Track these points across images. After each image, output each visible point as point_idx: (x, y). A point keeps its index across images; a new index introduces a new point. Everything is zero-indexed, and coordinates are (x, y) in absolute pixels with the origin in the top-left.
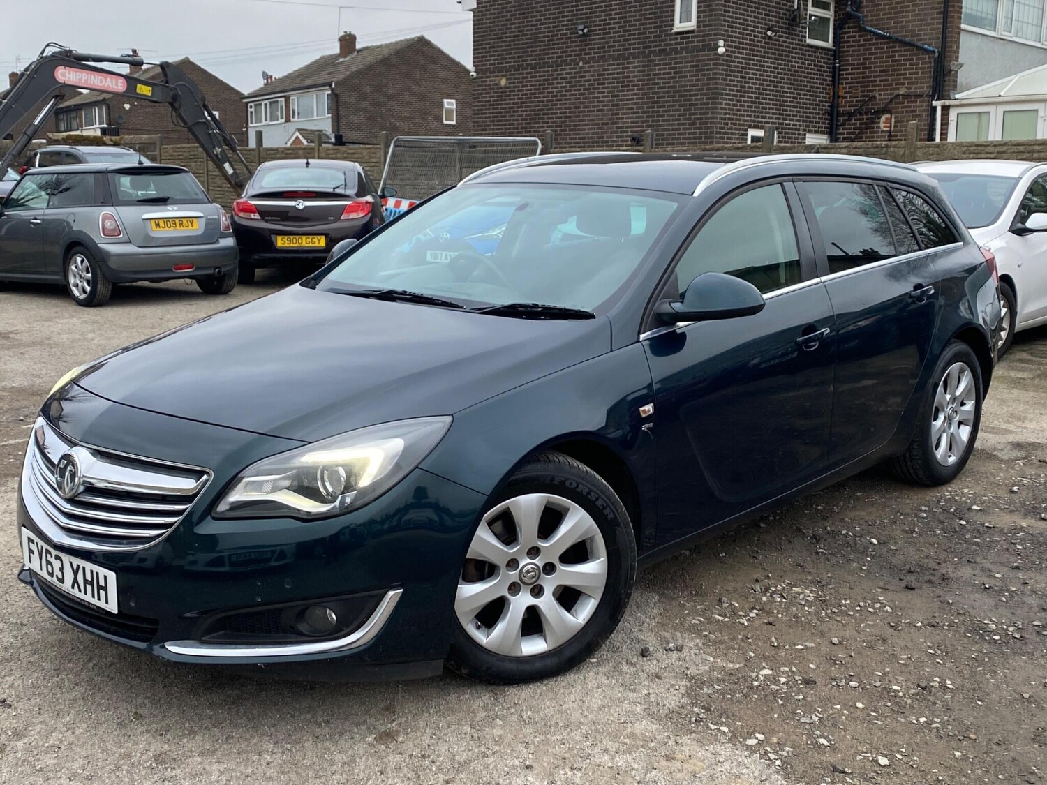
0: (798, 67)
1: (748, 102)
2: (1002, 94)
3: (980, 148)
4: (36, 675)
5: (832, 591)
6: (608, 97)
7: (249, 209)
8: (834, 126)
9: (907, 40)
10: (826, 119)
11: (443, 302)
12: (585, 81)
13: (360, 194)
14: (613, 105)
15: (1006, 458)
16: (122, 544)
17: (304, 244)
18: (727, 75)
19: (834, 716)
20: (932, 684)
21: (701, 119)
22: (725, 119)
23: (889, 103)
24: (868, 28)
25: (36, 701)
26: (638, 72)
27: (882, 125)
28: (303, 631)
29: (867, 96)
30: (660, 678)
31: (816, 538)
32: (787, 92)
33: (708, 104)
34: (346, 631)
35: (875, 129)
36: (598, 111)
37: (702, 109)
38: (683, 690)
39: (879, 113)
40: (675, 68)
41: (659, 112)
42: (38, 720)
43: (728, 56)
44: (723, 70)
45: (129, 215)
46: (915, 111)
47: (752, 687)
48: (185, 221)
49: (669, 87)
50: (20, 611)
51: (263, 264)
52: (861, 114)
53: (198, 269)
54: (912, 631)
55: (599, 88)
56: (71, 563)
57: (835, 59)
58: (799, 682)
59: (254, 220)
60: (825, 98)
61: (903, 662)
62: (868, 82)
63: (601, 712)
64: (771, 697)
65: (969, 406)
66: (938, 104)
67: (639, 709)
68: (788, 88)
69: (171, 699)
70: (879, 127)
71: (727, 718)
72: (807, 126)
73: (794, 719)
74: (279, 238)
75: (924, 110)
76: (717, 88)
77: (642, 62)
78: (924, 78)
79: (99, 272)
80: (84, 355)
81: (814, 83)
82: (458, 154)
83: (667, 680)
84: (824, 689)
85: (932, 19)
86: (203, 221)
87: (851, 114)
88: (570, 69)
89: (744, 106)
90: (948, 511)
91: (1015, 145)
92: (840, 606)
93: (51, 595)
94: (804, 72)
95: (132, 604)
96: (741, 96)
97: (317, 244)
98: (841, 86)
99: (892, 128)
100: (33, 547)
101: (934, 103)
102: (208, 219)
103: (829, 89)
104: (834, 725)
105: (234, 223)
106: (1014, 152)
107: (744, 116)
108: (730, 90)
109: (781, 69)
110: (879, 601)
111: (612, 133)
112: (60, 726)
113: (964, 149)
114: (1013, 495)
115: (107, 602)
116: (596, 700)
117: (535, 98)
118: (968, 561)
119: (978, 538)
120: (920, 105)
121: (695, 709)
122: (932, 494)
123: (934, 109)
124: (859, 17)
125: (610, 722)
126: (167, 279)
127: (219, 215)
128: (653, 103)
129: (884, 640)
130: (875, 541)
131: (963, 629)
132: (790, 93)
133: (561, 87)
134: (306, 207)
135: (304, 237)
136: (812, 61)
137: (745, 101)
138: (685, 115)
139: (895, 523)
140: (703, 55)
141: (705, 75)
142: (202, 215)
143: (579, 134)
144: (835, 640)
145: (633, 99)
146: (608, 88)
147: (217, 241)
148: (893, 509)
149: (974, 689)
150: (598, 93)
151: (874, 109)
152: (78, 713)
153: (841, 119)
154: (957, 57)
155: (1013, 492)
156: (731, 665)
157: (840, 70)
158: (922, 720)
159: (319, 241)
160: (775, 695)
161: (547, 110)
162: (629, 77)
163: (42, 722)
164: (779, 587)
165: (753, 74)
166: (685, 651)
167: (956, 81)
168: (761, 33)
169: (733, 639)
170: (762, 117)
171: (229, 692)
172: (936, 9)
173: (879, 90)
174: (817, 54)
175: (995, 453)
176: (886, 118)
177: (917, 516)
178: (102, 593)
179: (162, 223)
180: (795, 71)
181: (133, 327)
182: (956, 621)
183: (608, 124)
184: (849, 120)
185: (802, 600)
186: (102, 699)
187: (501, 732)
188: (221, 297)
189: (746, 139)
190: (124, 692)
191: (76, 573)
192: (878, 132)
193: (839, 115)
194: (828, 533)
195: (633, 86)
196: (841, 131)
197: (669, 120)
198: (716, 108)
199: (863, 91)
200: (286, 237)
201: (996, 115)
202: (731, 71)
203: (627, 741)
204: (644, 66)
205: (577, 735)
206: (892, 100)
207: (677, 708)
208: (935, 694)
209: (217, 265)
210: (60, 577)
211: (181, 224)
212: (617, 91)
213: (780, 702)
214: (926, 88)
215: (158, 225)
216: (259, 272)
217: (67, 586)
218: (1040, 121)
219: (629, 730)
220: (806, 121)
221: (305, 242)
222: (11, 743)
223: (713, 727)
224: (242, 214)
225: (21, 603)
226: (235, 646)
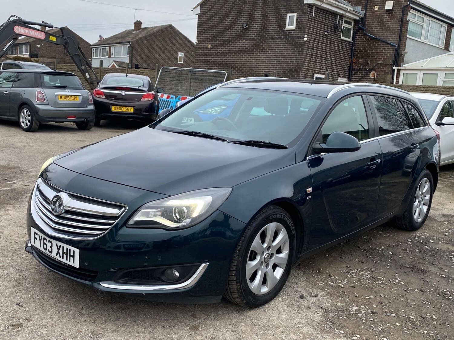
0: (337, 49)
1: (315, 62)
2: (423, 66)
3: (418, 88)
4: (32, 293)
5: (377, 274)
6: (255, 56)
7: (100, 93)
8: (350, 75)
9: (384, 40)
10: (347, 72)
11: (217, 138)
12: (245, 48)
13: (149, 90)
14: (257, 60)
15: (440, 220)
16: (83, 237)
17: (124, 110)
18: (307, 50)
19: (387, 328)
20: (427, 316)
21: (295, 68)
22: (305, 69)
23: (374, 67)
24: (367, 34)
25: (33, 304)
26: (269, 46)
27: (371, 76)
28: (164, 279)
29: (366, 63)
30: (310, 308)
31: (366, 251)
32: (332, 59)
33: (298, 62)
34: (183, 280)
36: (250, 61)
37: (296, 64)
38: (321, 314)
39: (370, 71)
40: (285, 45)
41: (277, 64)
42: (36, 313)
43: (308, 42)
44: (306, 47)
45: (49, 93)
46: (385, 71)
47: (350, 314)
48: (73, 97)
49: (282, 53)
50: (20, 264)
51: (104, 118)
52: (362, 70)
53: (77, 118)
54: (414, 293)
55: (251, 52)
56: (57, 244)
57: (352, 46)
58: (370, 313)
59: (103, 99)
60: (347, 63)
61: (413, 306)
62: (366, 57)
63: (287, 322)
64: (359, 319)
65: (428, 197)
66: (395, 68)
67: (303, 321)
68: (332, 57)
69: (95, 307)
70: (369, 77)
71: (342, 327)
72: (339, 74)
73: (371, 329)
74: (113, 107)
75: (389, 71)
76: (303, 55)
77: (271, 42)
78: (390, 57)
79: (34, 117)
80: (30, 153)
81: (343, 56)
82: (190, 76)
83: (313, 309)
84: (381, 317)
85: (395, 32)
86: (81, 97)
87: (358, 70)
88: (239, 43)
89: (313, 64)
90: (420, 242)
91: (433, 88)
92: (381, 280)
93: (43, 258)
94: (339, 51)
95: (86, 264)
96: (312, 59)
97: (130, 111)
98: (354, 58)
99: (375, 78)
100: (37, 236)
101: (394, 68)
102: (83, 97)
103: (349, 59)
104: (388, 332)
105: (94, 99)
106: (432, 91)
107: (313, 68)
108: (308, 56)
109: (330, 49)
110: (398, 279)
111: (256, 71)
112: (46, 316)
113: (411, 88)
114: (446, 237)
115: (74, 262)
116: (284, 317)
117: (223, 54)
118: (432, 264)
119: (435, 254)
120: (388, 68)
121: (328, 323)
122: (411, 234)
123: (394, 70)
124: (364, 29)
125: (292, 326)
126: (63, 122)
127: (88, 96)
128: (274, 60)
129: (403, 296)
130: (391, 253)
131: (436, 293)
132: (333, 59)
133: (235, 50)
134: (126, 94)
135: (124, 108)
136: (343, 46)
137: (314, 62)
138: (288, 66)
139: (398, 246)
140: (297, 41)
141: (298, 49)
142: (81, 95)
143: (241, 71)
144: (382, 295)
145: (266, 58)
146: (255, 52)
147: (87, 107)
148: (396, 240)
149: (445, 320)
150: (251, 54)
151: (368, 69)
152: (53, 311)
153: (354, 72)
154: (405, 49)
155: (445, 235)
156: (340, 304)
157: (354, 51)
158: (426, 332)
159: (131, 109)
160: (361, 318)
161: (228, 60)
162: (265, 48)
163: (38, 314)
164: (354, 271)
165: (318, 50)
166: (319, 297)
167: (403, 59)
168: (322, 33)
169: (339, 293)
170: (321, 69)
171: (121, 305)
172: (397, 28)
173: (371, 61)
174: (346, 44)
175: (435, 218)
176: (373, 73)
177: (407, 243)
178: (72, 258)
179: (63, 97)
180: (336, 50)
181: (50, 142)
182: (432, 289)
183: (254, 67)
184: (357, 73)
185: (365, 277)
186: (63, 305)
187: (244, 329)
188: (86, 131)
189: (314, 78)
190: (73, 302)
191: (59, 249)
192: (369, 79)
193: (353, 70)
194: (371, 249)
195: (266, 52)
196: (353, 77)
197: (281, 68)
198: (302, 64)
199: (364, 61)
200: (116, 107)
201: (420, 74)
202: (309, 48)
203: (301, 335)
204: (271, 44)
205: (278, 331)
206: (376, 65)
207: (320, 322)
208: (429, 321)
209: (86, 117)
210: (50, 250)
211: (71, 98)
212: (259, 54)
213: (364, 321)
214: (391, 62)
215: (61, 98)
216: (102, 121)
217: (54, 255)
218: (438, 78)
219: (301, 330)
220: (339, 72)
221: (125, 110)
222: (25, 323)
223: (337, 331)
224: (97, 96)
225: (20, 261)
226: (132, 285)
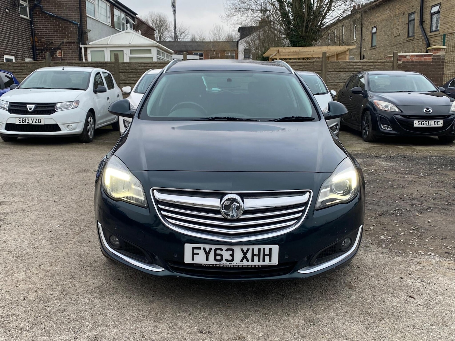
0: (19, 27)
2: (108, 43)
8: (35, 55)
9: (65, 18)
10: (31, 52)
23: (60, 45)
24: (46, 12)
27: (58, 55)
29: (49, 42)
32: (16, 39)
35: (55, 57)
39: (56, 50)
46: (72, 49)
52: (47, 50)
56: (242, 249)
57: (31, 25)
60: (30, 42)
62: (48, 36)
68: (16, 37)
70: (56, 56)
72: (25, 54)
75: (76, 49)
78: (74, 35)
81: (25, 35)
85: (75, 10)
87: (42, 50)
94: (21, 30)
98: (35, 37)
99: (63, 56)
100: (199, 251)
101: (81, 46)
103: (31, 38)
107: (3, 49)
109: (13, 28)
115: (270, 261)
120: (74, 47)
123: (81, 48)
124: (41, 7)
136: (23, 24)
151: (53, 48)
153: (38, 52)
154: (87, 27)
157: (34, 30)
167: (87, 37)
168: (3, 10)
172: (76, 6)
174: (25, 22)
176: (59, 52)
178: (267, 257)
180: (18, 29)
184: (42, 52)
189: (4, 60)
192: (56, 58)
193: (36, 50)
196: (38, 57)
199: (47, 40)
201: (107, 52)
206: (61, 44)
210: (230, 259)
214: (76, 40)
217: (236, 262)
218: (125, 55)
220: (25, 52)
